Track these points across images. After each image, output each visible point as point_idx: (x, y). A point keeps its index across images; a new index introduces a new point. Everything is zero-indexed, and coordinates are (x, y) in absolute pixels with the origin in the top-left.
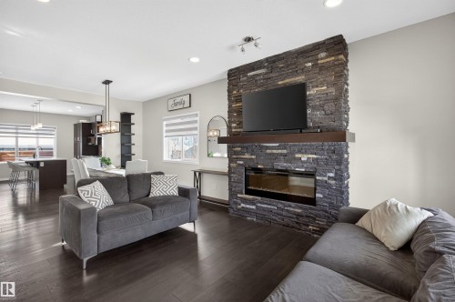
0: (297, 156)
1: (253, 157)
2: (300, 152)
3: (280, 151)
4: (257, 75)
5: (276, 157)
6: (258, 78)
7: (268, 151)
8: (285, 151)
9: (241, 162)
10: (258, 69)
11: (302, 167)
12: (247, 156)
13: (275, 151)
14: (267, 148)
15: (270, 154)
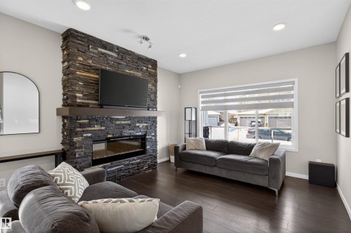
0: (137, 125)
1: (103, 128)
2: (138, 122)
3: (126, 122)
4: (110, 56)
5: (124, 127)
6: (110, 58)
7: (117, 122)
8: (129, 122)
9: (89, 135)
10: (109, 50)
11: (140, 132)
12: (97, 128)
13: (122, 122)
14: (118, 119)
15: (119, 125)
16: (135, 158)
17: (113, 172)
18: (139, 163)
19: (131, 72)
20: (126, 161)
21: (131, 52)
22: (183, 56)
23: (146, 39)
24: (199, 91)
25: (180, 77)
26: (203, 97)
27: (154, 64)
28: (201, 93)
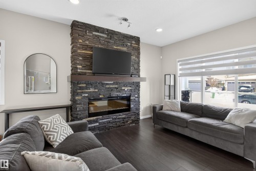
0: (123, 88)
1: (96, 90)
2: (124, 86)
3: (113, 86)
4: (100, 36)
5: (112, 89)
6: (102, 39)
7: (107, 86)
8: (116, 86)
9: (86, 95)
10: (101, 33)
11: (126, 94)
12: (92, 90)
13: (111, 86)
14: (107, 84)
15: (108, 88)
16: (121, 114)
17: (104, 123)
18: (124, 118)
19: (118, 48)
20: (114, 116)
21: (118, 32)
22: (159, 30)
23: (126, 20)
24: (178, 60)
25: (161, 50)
26: (180, 65)
27: (137, 40)
28: (179, 62)
